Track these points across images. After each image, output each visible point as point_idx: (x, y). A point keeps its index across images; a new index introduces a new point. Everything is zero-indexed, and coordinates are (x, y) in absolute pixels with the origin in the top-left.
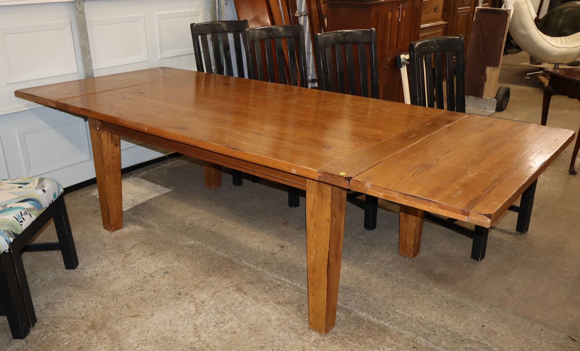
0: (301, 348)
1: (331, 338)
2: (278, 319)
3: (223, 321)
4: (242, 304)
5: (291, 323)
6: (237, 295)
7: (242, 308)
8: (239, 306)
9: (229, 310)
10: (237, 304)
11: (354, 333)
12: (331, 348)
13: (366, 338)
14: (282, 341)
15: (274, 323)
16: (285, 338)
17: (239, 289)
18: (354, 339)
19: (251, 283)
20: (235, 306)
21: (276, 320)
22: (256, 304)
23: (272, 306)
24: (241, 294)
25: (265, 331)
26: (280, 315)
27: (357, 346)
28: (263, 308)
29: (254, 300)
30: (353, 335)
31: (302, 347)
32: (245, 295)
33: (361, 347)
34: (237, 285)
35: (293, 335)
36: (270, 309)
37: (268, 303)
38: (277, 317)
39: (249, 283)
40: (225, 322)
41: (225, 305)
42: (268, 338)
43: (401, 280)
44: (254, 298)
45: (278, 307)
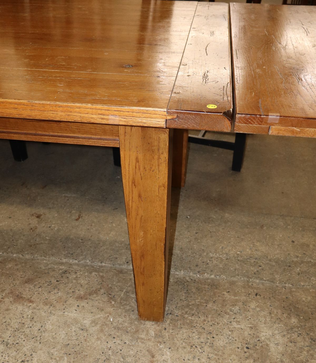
0: (147, 353)
1: (171, 323)
2: (94, 322)
3: (23, 359)
4: (35, 319)
5: (113, 321)
6: (20, 308)
7: (39, 325)
8: (33, 325)
9: (23, 337)
10: (28, 323)
11: (190, 304)
12: (179, 336)
13: (205, 304)
14: (118, 354)
15: (93, 330)
16: (120, 347)
17: (19, 298)
18: (194, 311)
19: (29, 281)
20: (26, 326)
21: (93, 325)
22: (53, 312)
23: (76, 306)
24: (25, 304)
25: (89, 348)
26: (93, 314)
27: (205, 320)
28: (66, 313)
29: (48, 307)
30: (191, 307)
31: (148, 351)
32: (31, 304)
33: (209, 319)
34: (12, 293)
35: (126, 338)
36: (75, 311)
37: (68, 303)
38: (90, 319)
39: (26, 282)
40: (27, 359)
41: (13, 330)
42: (98, 357)
43: (189, 216)
44: (45, 304)
45: (83, 303)
